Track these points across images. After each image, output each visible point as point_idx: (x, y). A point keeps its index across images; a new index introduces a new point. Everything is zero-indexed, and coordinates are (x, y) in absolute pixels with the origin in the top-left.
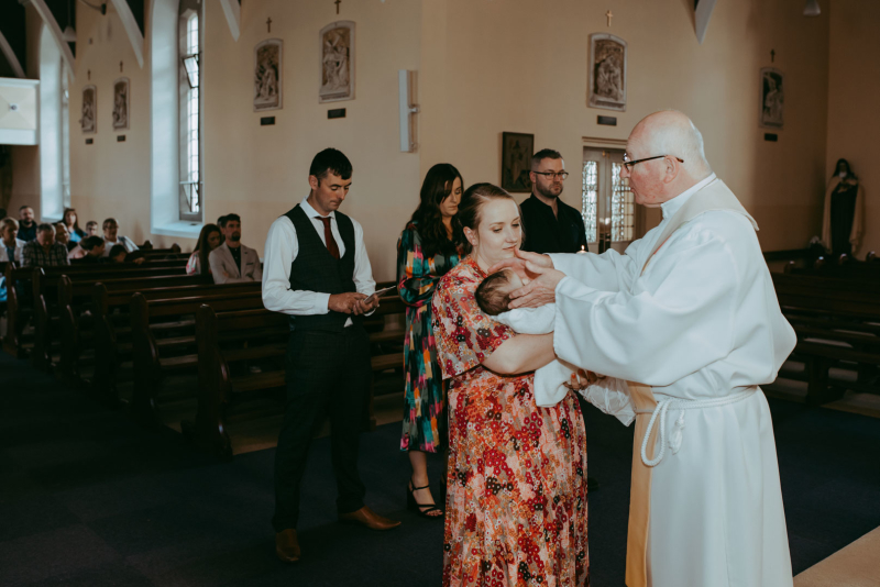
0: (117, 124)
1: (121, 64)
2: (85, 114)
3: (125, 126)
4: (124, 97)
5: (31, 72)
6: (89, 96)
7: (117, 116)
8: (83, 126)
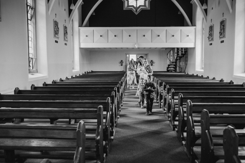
0: (221, 37)
1: (223, 14)
2: (210, 35)
3: (224, 37)
4: (224, 26)
5: (193, 24)
6: (211, 28)
7: (221, 33)
8: (209, 39)
